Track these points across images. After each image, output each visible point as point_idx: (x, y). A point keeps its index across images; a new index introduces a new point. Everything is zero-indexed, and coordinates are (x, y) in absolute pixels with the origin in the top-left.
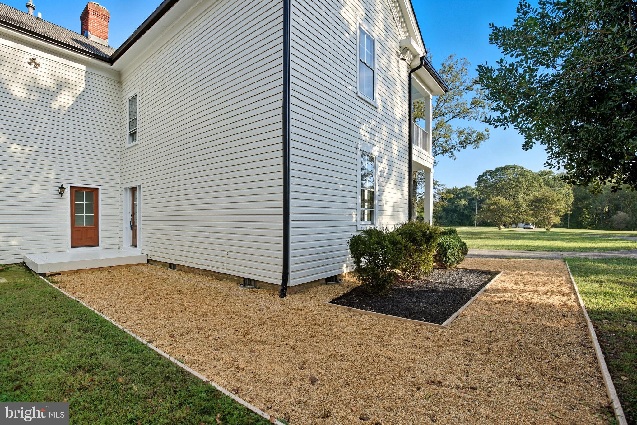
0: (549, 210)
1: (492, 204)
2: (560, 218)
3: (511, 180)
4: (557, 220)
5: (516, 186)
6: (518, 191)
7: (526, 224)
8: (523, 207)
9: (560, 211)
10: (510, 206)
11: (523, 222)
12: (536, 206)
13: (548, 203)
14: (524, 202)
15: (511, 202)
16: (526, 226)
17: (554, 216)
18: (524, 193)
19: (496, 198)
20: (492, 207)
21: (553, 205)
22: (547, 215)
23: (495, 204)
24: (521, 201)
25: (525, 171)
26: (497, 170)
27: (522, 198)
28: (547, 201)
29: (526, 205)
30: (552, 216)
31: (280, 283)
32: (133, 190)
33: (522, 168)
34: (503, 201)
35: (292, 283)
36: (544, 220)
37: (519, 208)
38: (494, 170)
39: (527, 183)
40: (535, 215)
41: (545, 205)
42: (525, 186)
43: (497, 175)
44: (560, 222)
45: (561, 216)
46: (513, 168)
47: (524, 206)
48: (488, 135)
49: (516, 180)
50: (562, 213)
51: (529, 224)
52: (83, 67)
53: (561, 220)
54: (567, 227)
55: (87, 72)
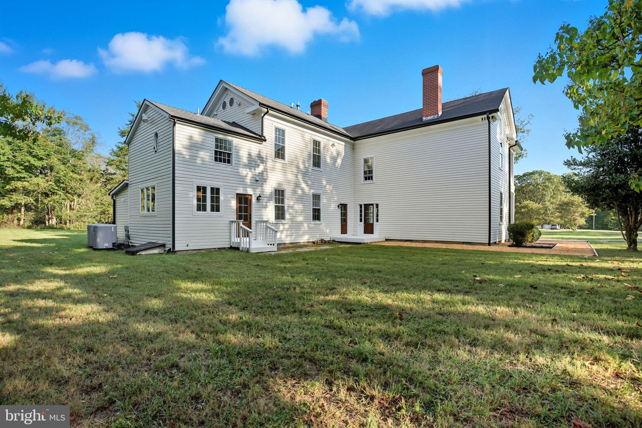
0: (575, 212)
1: (523, 207)
2: (585, 219)
3: (538, 184)
4: (582, 221)
5: (543, 189)
6: (545, 195)
7: (552, 225)
8: (550, 210)
9: (585, 214)
10: (540, 209)
11: (549, 224)
12: (563, 209)
13: (574, 206)
14: (551, 205)
15: (540, 206)
16: (553, 227)
17: (580, 218)
18: (551, 197)
19: (526, 202)
20: (523, 210)
21: (579, 209)
22: (573, 217)
23: (526, 207)
24: (548, 204)
25: (551, 176)
26: (524, 175)
27: (549, 201)
28: (573, 205)
29: (553, 208)
30: (577, 218)
31: (488, 242)
32: (367, 206)
33: (549, 173)
34: (533, 205)
35: (491, 242)
36: (570, 221)
37: (546, 210)
38: (522, 175)
39: (554, 187)
40: (561, 217)
41: (572, 208)
42: (551, 190)
43: (524, 180)
44: (585, 223)
45: (586, 218)
46: (540, 173)
47: (551, 208)
48: (526, 154)
49: (543, 184)
50: (587, 216)
51: (556, 225)
52: (344, 143)
53: (586, 221)
54: (592, 229)
55: (345, 146)
